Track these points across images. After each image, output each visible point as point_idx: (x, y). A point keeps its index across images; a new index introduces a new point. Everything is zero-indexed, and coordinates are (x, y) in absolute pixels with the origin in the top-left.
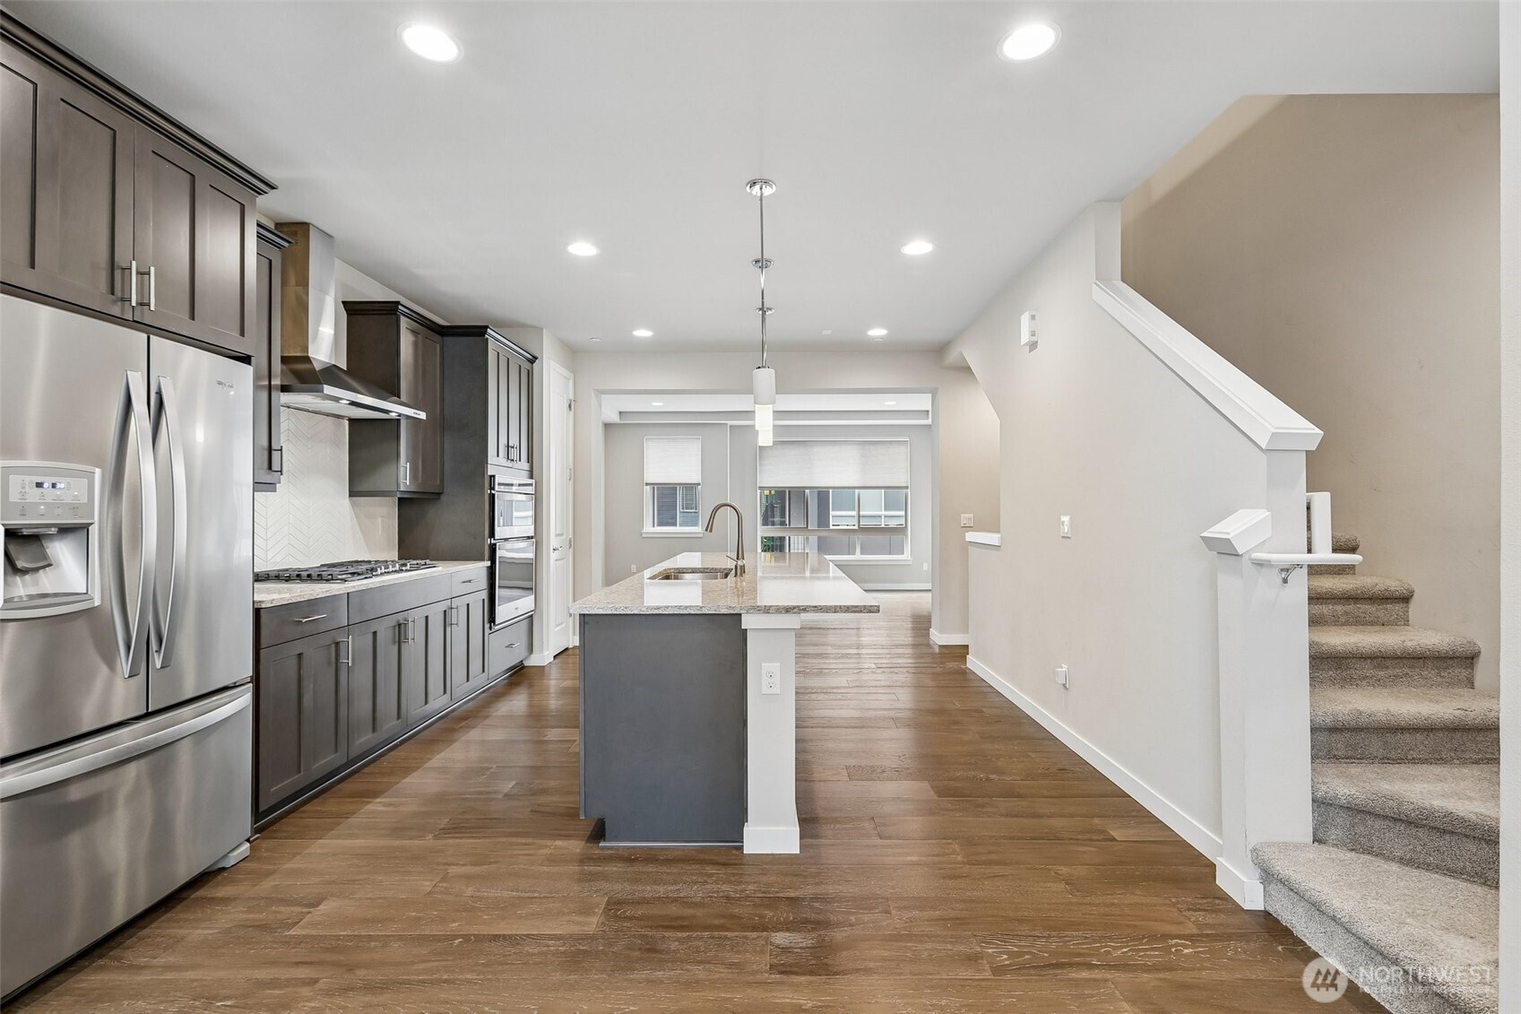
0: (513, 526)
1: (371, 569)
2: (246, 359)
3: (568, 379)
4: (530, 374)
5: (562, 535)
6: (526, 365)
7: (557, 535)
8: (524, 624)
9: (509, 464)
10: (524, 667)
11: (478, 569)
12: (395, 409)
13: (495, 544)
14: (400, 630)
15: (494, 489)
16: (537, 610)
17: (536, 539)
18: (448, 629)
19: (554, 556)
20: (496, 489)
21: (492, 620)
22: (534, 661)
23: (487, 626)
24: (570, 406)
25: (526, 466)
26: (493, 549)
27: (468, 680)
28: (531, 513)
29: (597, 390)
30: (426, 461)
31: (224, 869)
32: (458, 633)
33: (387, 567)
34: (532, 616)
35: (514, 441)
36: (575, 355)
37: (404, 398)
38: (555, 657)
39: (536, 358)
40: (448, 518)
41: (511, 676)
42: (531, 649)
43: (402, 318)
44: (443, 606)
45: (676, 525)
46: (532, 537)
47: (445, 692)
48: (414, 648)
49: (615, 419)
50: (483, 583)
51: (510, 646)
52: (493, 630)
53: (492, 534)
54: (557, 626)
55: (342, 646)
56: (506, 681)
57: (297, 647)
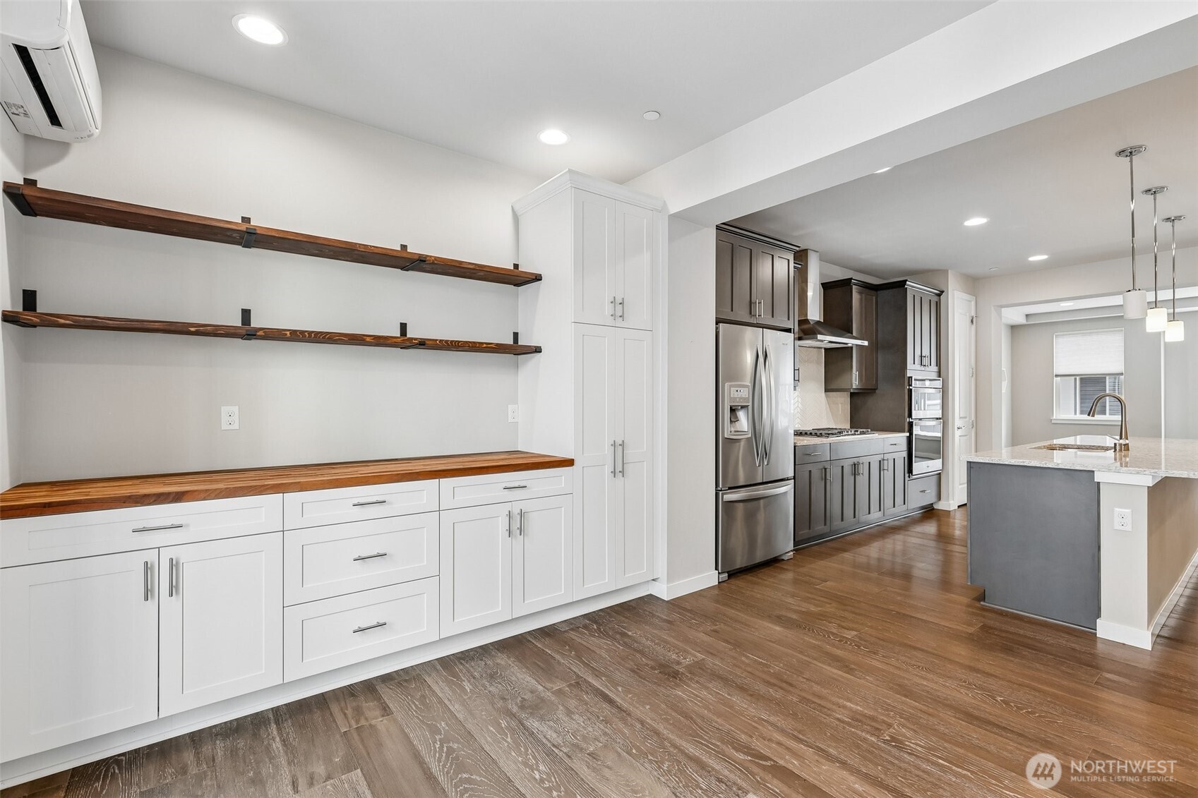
0: (926, 409)
1: (840, 433)
2: (788, 330)
3: (970, 301)
4: (938, 305)
5: (965, 418)
6: (935, 299)
7: (960, 418)
8: (934, 479)
9: (923, 368)
10: (934, 509)
11: (901, 438)
12: (851, 342)
13: (912, 422)
14: (855, 466)
15: (911, 386)
16: (944, 472)
17: (944, 419)
18: (882, 472)
19: (958, 433)
20: (913, 385)
21: (910, 471)
22: (941, 506)
23: (907, 475)
24: (972, 321)
25: (935, 368)
26: (911, 425)
27: (894, 507)
28: (939, 402)
29: (998, 306)
30: (868, 370)
31: (783, 560)
32: (888, 475)
33: (848, 432)
34: (940, 473)
35: (926, 352)
36: (975, 283)
37: (854, 334)
38: (959, 507)
39: (943, 292)
40: (881, 405)
41: (925, 512)
42: (939, 498)
43: (854, 286)
44: (879, 457)
45: (1105, 414)
46: (940, 419)
47: (880, 510)
48: (862, 480)
49: (1022, 321)
50: (904, 446)
51: (923, 491)
52: (911, 478)
53: (910, 415)
54: (960, 484)
55: (827, 470)
56: (920, 515)
57: (809, 467)
